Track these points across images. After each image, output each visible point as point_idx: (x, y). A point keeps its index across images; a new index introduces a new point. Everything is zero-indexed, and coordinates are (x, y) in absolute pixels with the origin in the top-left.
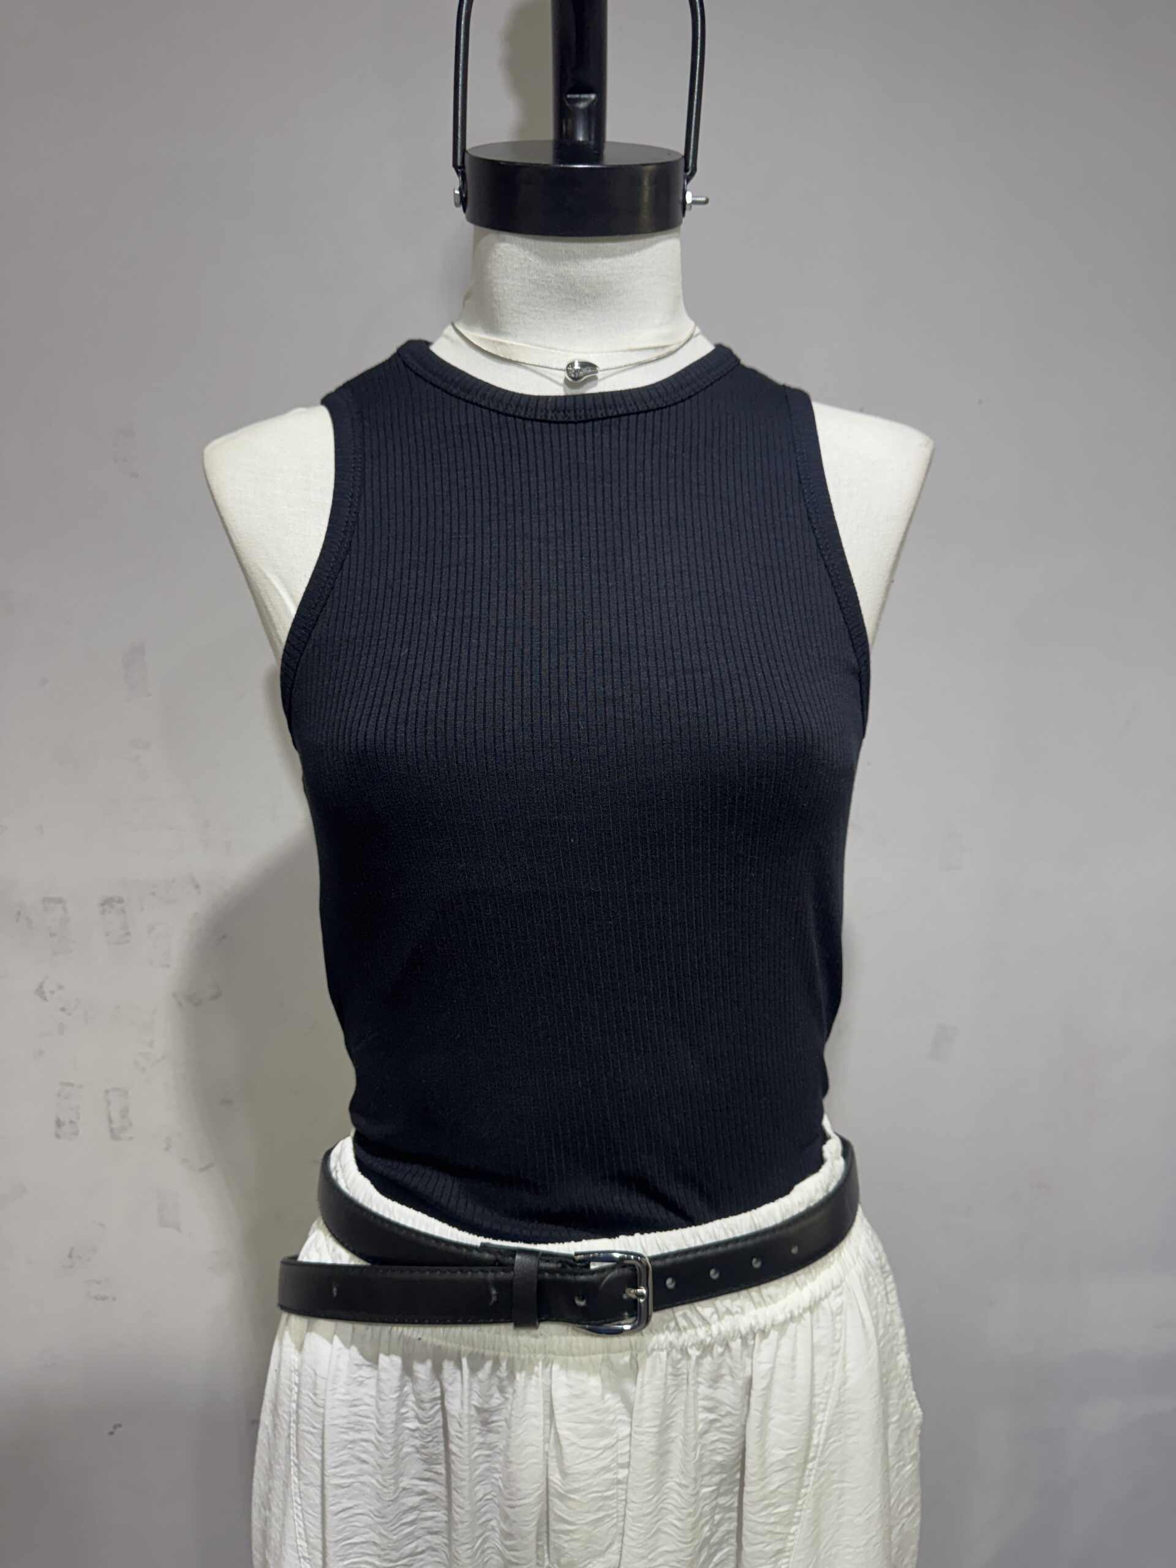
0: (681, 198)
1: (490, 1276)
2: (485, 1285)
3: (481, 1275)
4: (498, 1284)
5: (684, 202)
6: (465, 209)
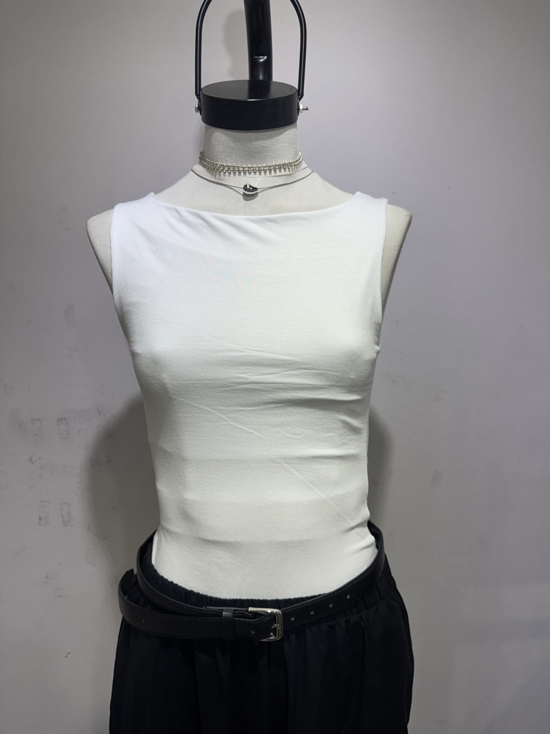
0: (297, 107)
5: (299, 109)
6: (201, 114)
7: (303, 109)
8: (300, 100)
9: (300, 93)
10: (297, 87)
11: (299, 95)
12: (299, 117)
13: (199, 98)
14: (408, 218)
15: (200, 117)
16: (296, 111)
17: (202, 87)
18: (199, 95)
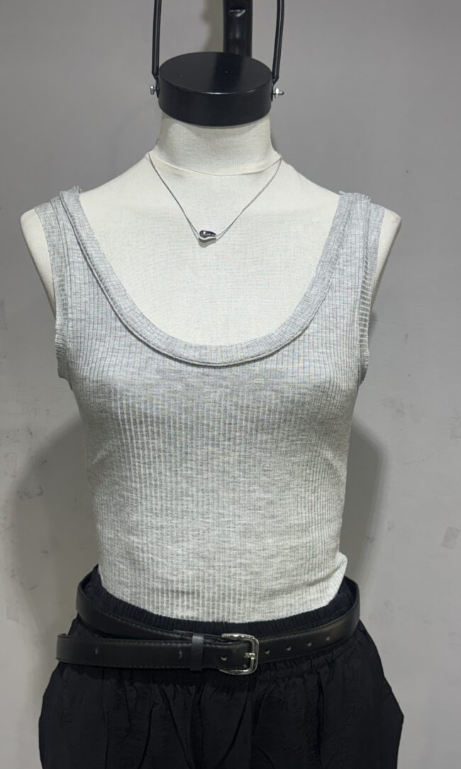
0: (271, 92)
1: (179, 645)
2: (177, 649)
3: (174, 645)
4: (183, 649)
5: (272, 94)
6: (158, 96)
7: (279, 94)
8: (274, 83)
9: (274, 76)
10: (271, 69)
11: (273, 78)
12: (272, 103)
13: (156, 78)
14: (396, 225)
15: (157, 99)
16: (270, 98)
17: (161, 64)
18: (157, 74)
